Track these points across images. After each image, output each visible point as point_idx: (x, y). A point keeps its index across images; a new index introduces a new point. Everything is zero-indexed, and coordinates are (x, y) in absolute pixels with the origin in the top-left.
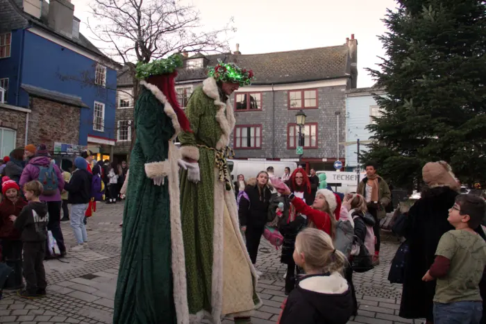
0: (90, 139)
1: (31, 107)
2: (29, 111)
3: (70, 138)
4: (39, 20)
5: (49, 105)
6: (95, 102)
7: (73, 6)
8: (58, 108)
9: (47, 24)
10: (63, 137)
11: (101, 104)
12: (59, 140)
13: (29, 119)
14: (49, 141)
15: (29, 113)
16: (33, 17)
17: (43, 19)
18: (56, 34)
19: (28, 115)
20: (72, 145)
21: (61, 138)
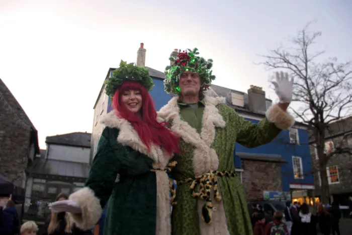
0: (292, 186)
1: (243, 167)
2: (242, 170)
3: (275, 187)
4: (243, 108)
5: (256, 164)
6: (293, 157)
7: (264, 92)
8: (263, 166)
9: (248, 109)
10: (270, 187)
11: (298, 158)
12: (266, 189)
13: (243, 176)
14: (259, 191)
15: (243, 172)
16: (239, 107)
17: (246, 106)
18: (255, 114)
19: (241, 173)
20: (277, 192)
21: (268, 188)
